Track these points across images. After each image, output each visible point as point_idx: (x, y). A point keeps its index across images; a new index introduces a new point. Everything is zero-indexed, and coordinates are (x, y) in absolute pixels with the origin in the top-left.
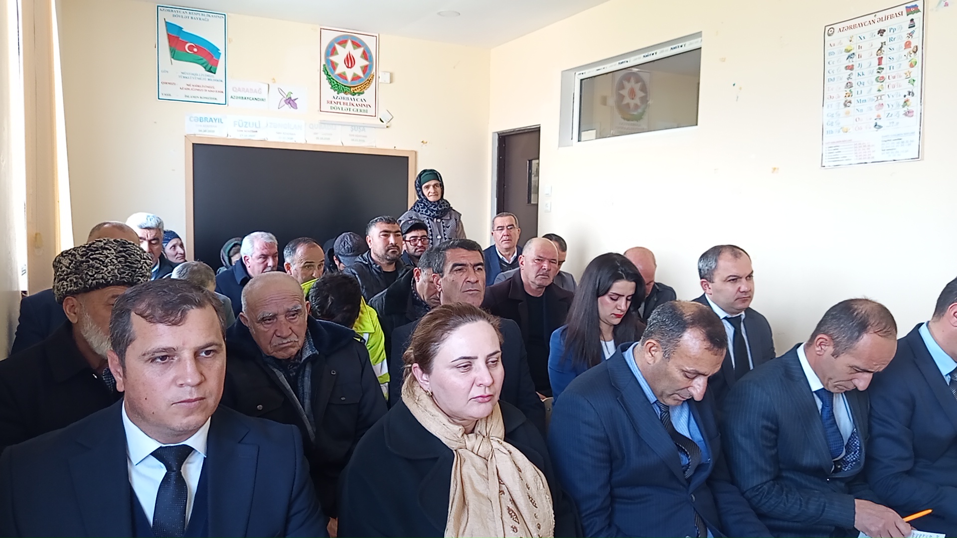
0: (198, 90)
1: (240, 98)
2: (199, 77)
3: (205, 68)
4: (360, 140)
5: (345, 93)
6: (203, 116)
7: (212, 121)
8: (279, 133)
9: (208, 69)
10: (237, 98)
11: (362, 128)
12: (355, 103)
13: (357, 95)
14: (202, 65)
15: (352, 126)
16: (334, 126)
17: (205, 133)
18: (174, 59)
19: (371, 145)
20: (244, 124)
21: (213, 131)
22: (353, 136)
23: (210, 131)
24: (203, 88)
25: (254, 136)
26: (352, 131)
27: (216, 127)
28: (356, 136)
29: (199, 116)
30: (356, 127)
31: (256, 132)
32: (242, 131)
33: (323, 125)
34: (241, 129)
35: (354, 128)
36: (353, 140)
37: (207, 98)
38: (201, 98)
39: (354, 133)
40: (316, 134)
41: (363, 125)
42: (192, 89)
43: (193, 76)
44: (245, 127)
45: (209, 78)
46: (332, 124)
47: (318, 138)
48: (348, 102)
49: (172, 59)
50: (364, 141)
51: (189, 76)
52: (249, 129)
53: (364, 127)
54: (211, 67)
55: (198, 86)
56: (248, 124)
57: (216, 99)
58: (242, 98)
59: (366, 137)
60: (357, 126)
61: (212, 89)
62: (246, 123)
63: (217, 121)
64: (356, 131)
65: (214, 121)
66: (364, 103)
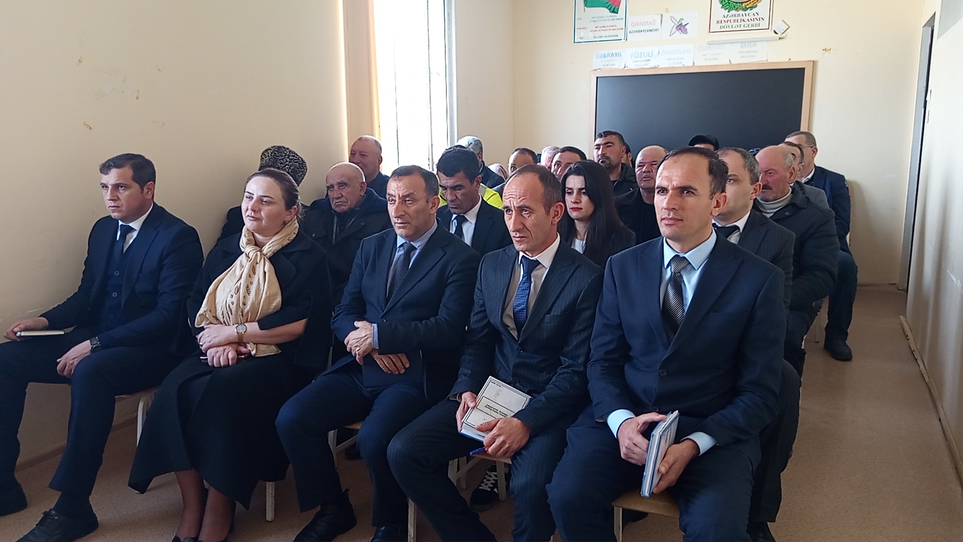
0: (604, 30)
1: (637, 31)
2: (605, 19)
3: (610, 10)
4: (750, 56)
5: (737, 10)
6: (606, 52)
7: (614, 56)
8: (669, 59)
9: (612, 10)
10: (634, 32)
11: (752, 43)
12: (746, 18)
13: (749, 9)
14: (607, 7)
15: (743, 42)
16: (723, 45)
17: (608, 67)
18: (587, 7)
19: (762, 60)
20: (639, 55)
21: (614, 65)
22: (743, 52)
23: (611, 65)
24: (608, 28)
25: (647, 64)
26: (742, 47)
27: (616, 60)
28: (746, 52)
29: (603, 52)
30: (746, 43)
31: (649, 60)
32: (637, 61)
33: (712, 46)
34: (636, 59)
35: (744, 44)
36: (742, 57)
37: (610, 36)
38: (606, 37)
39: (745, 49)
40: (704, 55)
41: (754, 40)
42: (599, 31)
43: (600, 19)
44: (640, 57)
45: (612, 18)
46: (721, 44)
47: (706, 60)
48: (739, 18)
49: (585, 8)
50: (754, 56)
51: (597, 19)
52: (644, 59)
53: (755, 42)
54: (614, 9)
55: (604, 27)
56: (642, 55)
57: (617, 36)
58: (639, 31)
59: (757, 52)
60: (748, 42)
61: (614, 28)
62: (641, 53)
63: (617, 55)
64: (746, 47)
65: (615, 55)
66: (757, 17)
